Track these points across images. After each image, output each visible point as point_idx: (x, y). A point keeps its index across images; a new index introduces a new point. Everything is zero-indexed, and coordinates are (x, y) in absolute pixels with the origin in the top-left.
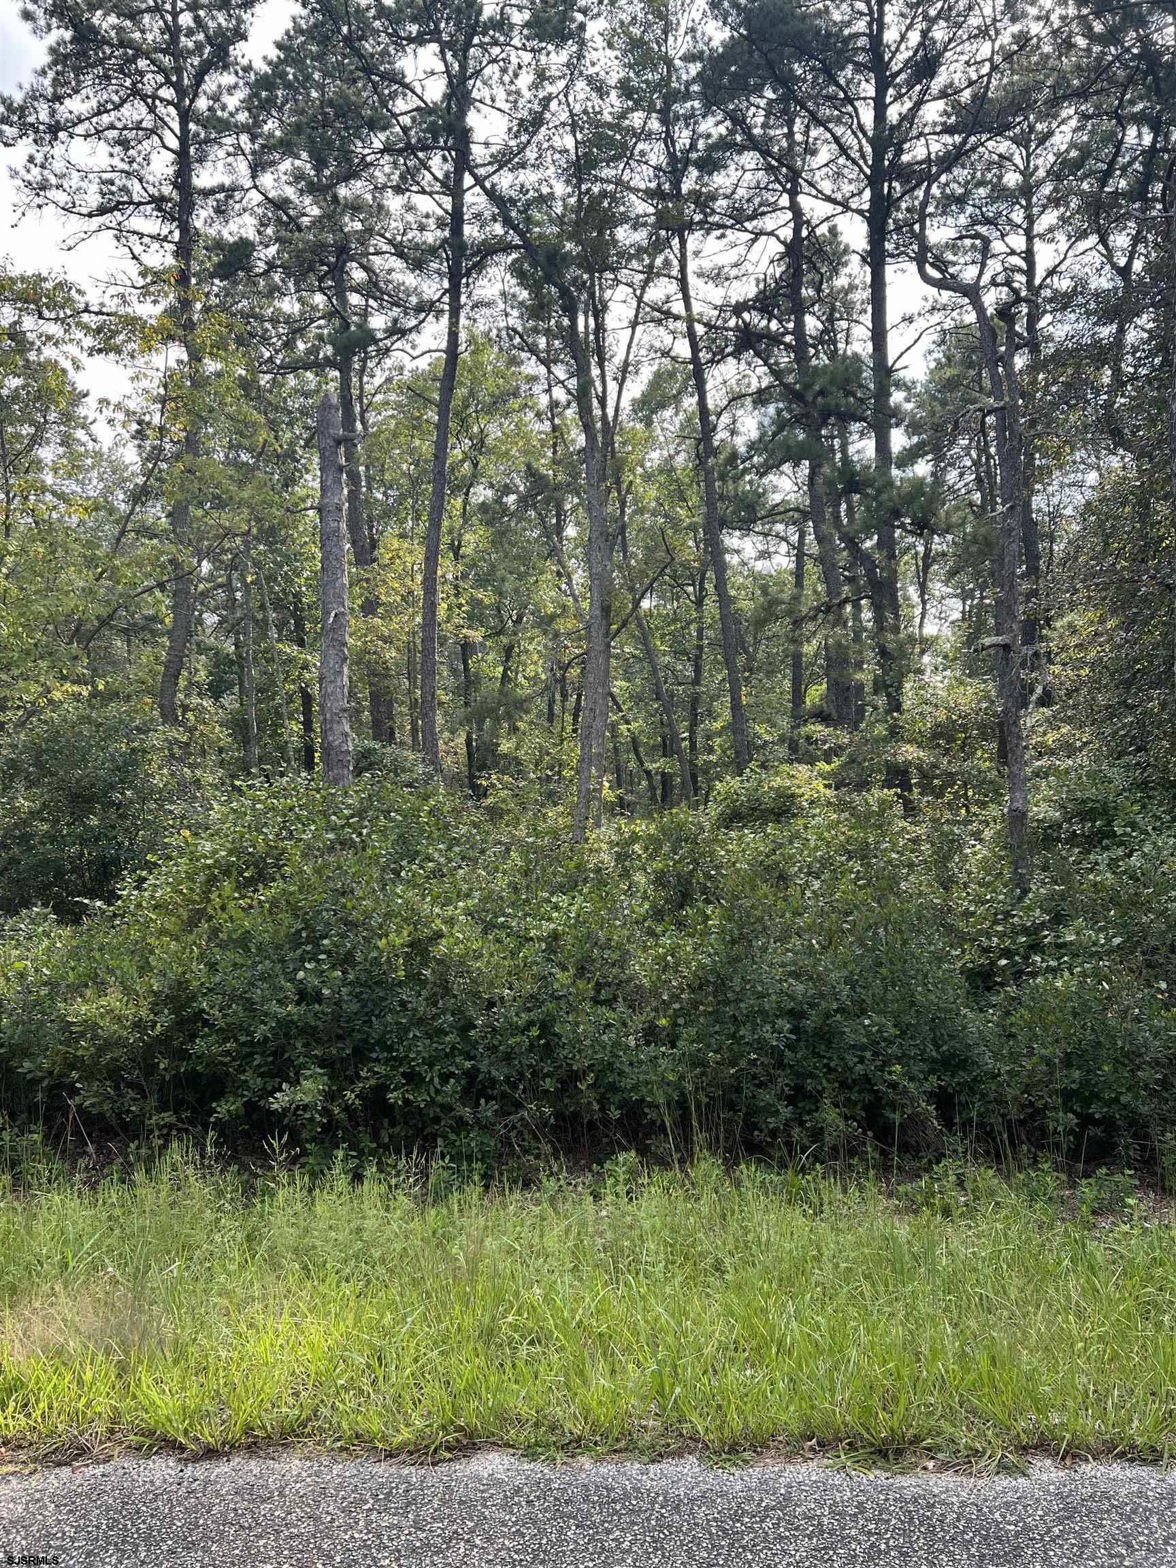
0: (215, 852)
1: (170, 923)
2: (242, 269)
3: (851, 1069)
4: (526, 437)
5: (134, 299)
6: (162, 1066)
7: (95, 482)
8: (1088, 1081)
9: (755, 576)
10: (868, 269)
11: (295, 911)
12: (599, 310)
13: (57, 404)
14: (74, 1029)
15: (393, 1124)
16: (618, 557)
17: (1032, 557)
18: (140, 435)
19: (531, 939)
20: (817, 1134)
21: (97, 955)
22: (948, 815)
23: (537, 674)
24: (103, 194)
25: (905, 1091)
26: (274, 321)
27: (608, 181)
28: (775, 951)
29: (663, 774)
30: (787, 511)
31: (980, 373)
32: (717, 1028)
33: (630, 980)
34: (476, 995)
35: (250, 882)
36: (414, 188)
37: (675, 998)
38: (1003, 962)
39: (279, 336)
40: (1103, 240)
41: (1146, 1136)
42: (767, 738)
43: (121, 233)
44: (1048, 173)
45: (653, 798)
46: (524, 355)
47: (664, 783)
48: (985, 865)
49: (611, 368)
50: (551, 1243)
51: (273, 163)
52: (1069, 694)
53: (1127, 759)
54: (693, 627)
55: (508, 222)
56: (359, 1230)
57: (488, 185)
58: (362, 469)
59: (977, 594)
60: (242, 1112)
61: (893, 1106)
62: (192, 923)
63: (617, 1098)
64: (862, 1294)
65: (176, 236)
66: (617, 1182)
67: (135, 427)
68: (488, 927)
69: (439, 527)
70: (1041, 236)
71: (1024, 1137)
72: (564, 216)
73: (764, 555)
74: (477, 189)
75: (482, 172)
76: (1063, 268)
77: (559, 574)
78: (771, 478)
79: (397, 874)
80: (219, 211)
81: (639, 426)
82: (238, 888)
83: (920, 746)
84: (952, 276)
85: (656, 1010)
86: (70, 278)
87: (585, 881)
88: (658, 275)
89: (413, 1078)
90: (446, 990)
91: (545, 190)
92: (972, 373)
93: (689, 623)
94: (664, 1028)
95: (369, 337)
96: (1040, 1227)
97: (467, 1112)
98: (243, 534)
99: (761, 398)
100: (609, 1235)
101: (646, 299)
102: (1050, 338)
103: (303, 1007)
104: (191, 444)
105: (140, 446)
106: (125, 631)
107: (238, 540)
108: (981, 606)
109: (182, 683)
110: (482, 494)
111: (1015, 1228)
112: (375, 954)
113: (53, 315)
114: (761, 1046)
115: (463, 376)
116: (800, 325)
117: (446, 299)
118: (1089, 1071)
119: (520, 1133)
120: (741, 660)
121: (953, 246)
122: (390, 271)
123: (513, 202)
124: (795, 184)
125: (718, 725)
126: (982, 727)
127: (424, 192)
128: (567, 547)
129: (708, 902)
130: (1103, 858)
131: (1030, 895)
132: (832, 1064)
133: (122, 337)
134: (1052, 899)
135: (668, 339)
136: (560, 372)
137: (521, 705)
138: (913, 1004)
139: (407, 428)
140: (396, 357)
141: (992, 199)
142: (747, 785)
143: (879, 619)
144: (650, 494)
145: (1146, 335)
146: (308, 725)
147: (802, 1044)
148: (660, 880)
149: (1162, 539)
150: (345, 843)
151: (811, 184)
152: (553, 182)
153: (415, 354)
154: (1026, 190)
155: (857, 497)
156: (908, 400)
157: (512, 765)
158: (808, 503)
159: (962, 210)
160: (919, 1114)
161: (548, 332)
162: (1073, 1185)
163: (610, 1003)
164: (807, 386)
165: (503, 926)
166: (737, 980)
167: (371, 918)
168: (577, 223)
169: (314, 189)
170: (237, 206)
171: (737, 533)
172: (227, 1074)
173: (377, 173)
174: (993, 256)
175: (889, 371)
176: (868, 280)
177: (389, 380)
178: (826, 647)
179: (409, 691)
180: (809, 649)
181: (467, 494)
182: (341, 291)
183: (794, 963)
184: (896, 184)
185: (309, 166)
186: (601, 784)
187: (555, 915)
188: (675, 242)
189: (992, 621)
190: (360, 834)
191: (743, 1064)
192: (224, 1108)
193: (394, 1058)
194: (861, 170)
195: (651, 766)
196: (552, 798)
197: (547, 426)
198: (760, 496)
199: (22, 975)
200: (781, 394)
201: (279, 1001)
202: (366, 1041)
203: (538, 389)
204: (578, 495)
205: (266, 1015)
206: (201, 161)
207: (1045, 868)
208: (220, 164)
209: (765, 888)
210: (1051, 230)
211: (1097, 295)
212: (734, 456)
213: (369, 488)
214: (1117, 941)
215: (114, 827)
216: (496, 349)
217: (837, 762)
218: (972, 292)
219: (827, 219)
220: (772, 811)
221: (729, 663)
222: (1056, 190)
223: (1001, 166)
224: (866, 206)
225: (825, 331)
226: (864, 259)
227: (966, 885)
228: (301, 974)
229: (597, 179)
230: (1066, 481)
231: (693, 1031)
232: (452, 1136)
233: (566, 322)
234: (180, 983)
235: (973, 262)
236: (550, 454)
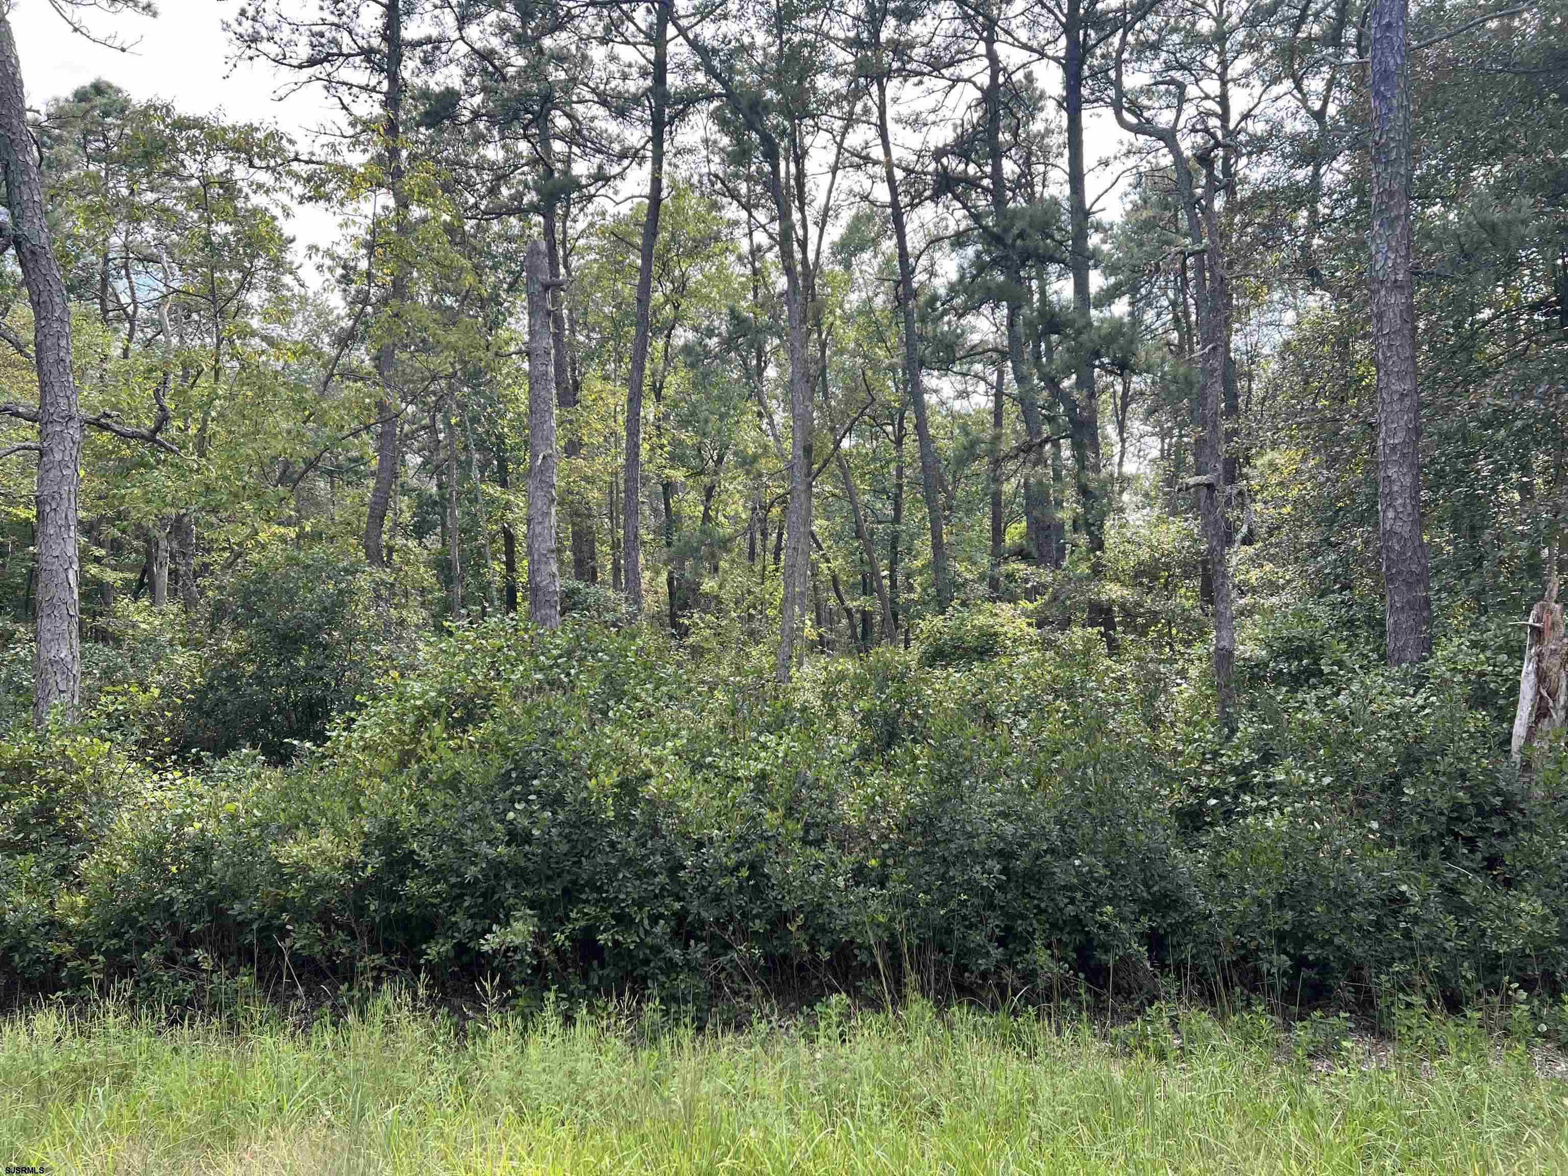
0: (424, 693)
1: (380, 764)
2: (448, 118)
3: (1061, 910)
4: (728, 280)
5: (344, 149)
6: (372, 908)
7: (300, 326)
8: (1301, 923)
9: (952, 415)
10: (1064, 114)
11: (505, 751)
12: (800, 157)
13: (268, 251)
14: (286, 870)
15: (602, 966)
16: (819, 397)
17: (1232, 395)
18: (346, 279)
19: (739, 779)
20: (1029, 976)
21: (308, 796)
22: (1152, 653)
23: (737, 513)
24: (313, 46)
25: (1116, 933)
26: (479, 168)
27: (809, 31)
28: (984, 790)
29: (864, 613)
30: (984, 352)
31: (1176, 215)
32: (927, 869)
33: (839, 819)
34: (686, 836)
35: (462, 724)
36: (618, 39)
37: (884, 838)
38: (1213, 802)
39: (483, 183)
40: (1299, 87)
41: (1361, 979)
42: (969, 576)
43: (330, 83)
44: (1242, 19)
45: (854, 636)
46: (726, 200)
47: (864, 620)
48: (1192, 705)
49: (812, 213)
50: (766, 1085)
51: (479, 16)
52: (1270, 533)
53: (1332, 597)
54: (893, 466)
55: (710, 71)
56: (572, 1073)
57: (691, 36)
58: (565, 312)
59: (1176, 432)
60: (452, 954)
61: (1106, 948)
62: (403, 764)
63: (826, 940)
64: (1079, 1137)
65: (385, 86)
66: (829, 1026)
67: (340, 271)
68: (697, 766)
69: (642, 369)
70: (1234, 80)
71: (1235, 979)
72: (764, 64)
73: (963, 394)
74: (681, 39)
75: (684, 23)
76: (1256, 112)
77: (760, 415)
78: (970, 319)
79: (605, 713)
80: (426, 62)
81: (838, 268)
82: (447, 727)
83: (1123, 584)
84: (1147, 120)
85: (865, 850)
86: (282, 129)
87: (792, 720)
88: (858, 121)
89: (623, 920)
90: (656, 832)
91: (746, 40)
92: (1168, 214)
93: (888, 463)
94: (873, 869)
95: (575, 184)
96: (1257, 1072)
97: (676, 954)
98: (446, 377)
99: (959, 240)
100: (822, 1079)
101: (845, 145)
102: (1244, 181)
103: (514, 848)
104: (399, 289)
105: (345, 290)
106: (330, 473)
107: (443, 383)
108: (1178, 445)
109: (387, 524)
110: (682, 336)
111: (1231, 1071)
112: (584, 794)
113: (264, 164)
114: (971, 886)
115: (665, 220)
116: (997, 168)
117: (650, 146)
118: (1301, 912)
119: (730, 975)
120: (942, 498)
121: (1147, 91)
122: (593, 119)
123: (715, 52)
124: (991, 30)
125: (918, 563)
126: (1183, 564)
127: (627, 42)
128: (767, 388)
129: (914, 741)
130: (1311, 697)
131: (1239, 734)
132: (1043, 905)
133: (332, 185)
134: (1261, 738)
135: (867, 184)
136: (761, 216)
137: (725, 544)
138: (1123, 844)
139: (609, 271)
140: (599, 202)
141: (1186, 46)
142: (950, 623)
143: (1080, 459)
144: (849, 335)
145: (1341, 177)
146: (510, 566)
147: (1012, 885)
148: (867, 719)
149: (1362, 378)
150: (554, 684)
151: (1007, 32)
152: (754, 32)
153: (618, 199)
154: (1220, 37)
155: (1055, 337)
156: (1104, 241)
157: (714, 604)
158: (1006, 343)
159: (1156, 57)
160: (1130, 956)
161: (749, 178)
162: (1289, 1028)
163: (819, 843)
164: (1006, 230)
165: (710, 766)
166: (946, 820)
167: (580, 758)
168: (778, 72)
169: (520, 41)
170: (444, 57)
171: (936, 373)
172: (437, 915)
173: (583, 25)
174: (1190, 100)
175: (1087, 214)
176: (1065, 124)
177: (592, 225)
178: (1026, 484)
179: (611, 531)
180: (1008, 488)
181: (668, 336)
182: (545, 140)
183: (1003, 803)
184: (1091, 32)
185: (514, 17)
186: (803, 622)
187: (763, 754)
188: (874, 89)
189: (1190, 459)
190: (568, 675)
191: (953, 904)
192: (434, 950)
193: (604, 900)
194: (1057, 18)
195: (851, 604)
196: (754, 636)
197: (748, 271)
198: (958, 337)
199: (233, 817)
200: (980, 236)
201: (489, 842)
202: (574, 882)
203: (738, 232)
204: (780, 337)
205: (476, 855)
206: (408, 13)
207: (1252, 706)
208: (427, 17)
209: (973, 728)
210: (1247, 74)
211: (1293, 138)
212: (935, 298)
213: (573, 332)
214: (1327, 780)
215: (320, 668)
216: (697, 194)
217: (1040, 601)
218: (1168, 137)
219: (1024, 66)
220: (975, 650)
221: (929, 500)
222: (1249, 36)
223: (1194, 13)
224: (1062, 54)
225: (1023, 175)
226: (1060, 105)
227: (1172, 724)
228: (511, 815)
229: (797, 29)
230: (1263, 320)
231: (903, 872)
232: (662, 978)
233: (767, 168)
234: (390, 824)
235: (1168, 107)
236: (750, 296)
